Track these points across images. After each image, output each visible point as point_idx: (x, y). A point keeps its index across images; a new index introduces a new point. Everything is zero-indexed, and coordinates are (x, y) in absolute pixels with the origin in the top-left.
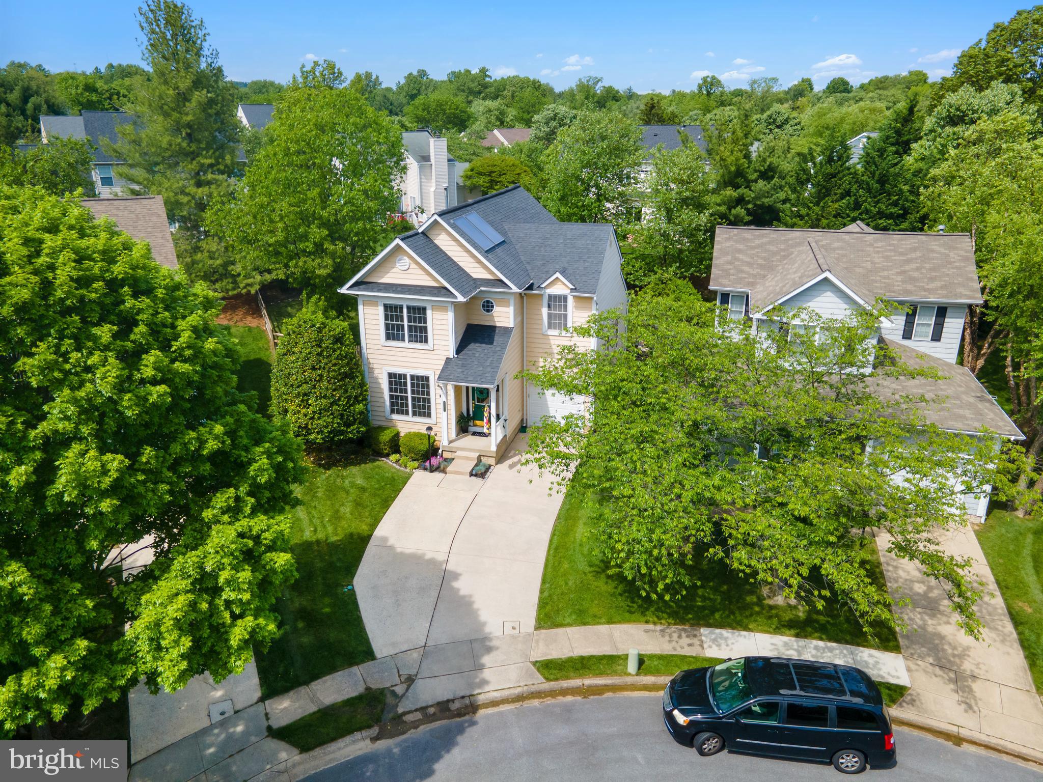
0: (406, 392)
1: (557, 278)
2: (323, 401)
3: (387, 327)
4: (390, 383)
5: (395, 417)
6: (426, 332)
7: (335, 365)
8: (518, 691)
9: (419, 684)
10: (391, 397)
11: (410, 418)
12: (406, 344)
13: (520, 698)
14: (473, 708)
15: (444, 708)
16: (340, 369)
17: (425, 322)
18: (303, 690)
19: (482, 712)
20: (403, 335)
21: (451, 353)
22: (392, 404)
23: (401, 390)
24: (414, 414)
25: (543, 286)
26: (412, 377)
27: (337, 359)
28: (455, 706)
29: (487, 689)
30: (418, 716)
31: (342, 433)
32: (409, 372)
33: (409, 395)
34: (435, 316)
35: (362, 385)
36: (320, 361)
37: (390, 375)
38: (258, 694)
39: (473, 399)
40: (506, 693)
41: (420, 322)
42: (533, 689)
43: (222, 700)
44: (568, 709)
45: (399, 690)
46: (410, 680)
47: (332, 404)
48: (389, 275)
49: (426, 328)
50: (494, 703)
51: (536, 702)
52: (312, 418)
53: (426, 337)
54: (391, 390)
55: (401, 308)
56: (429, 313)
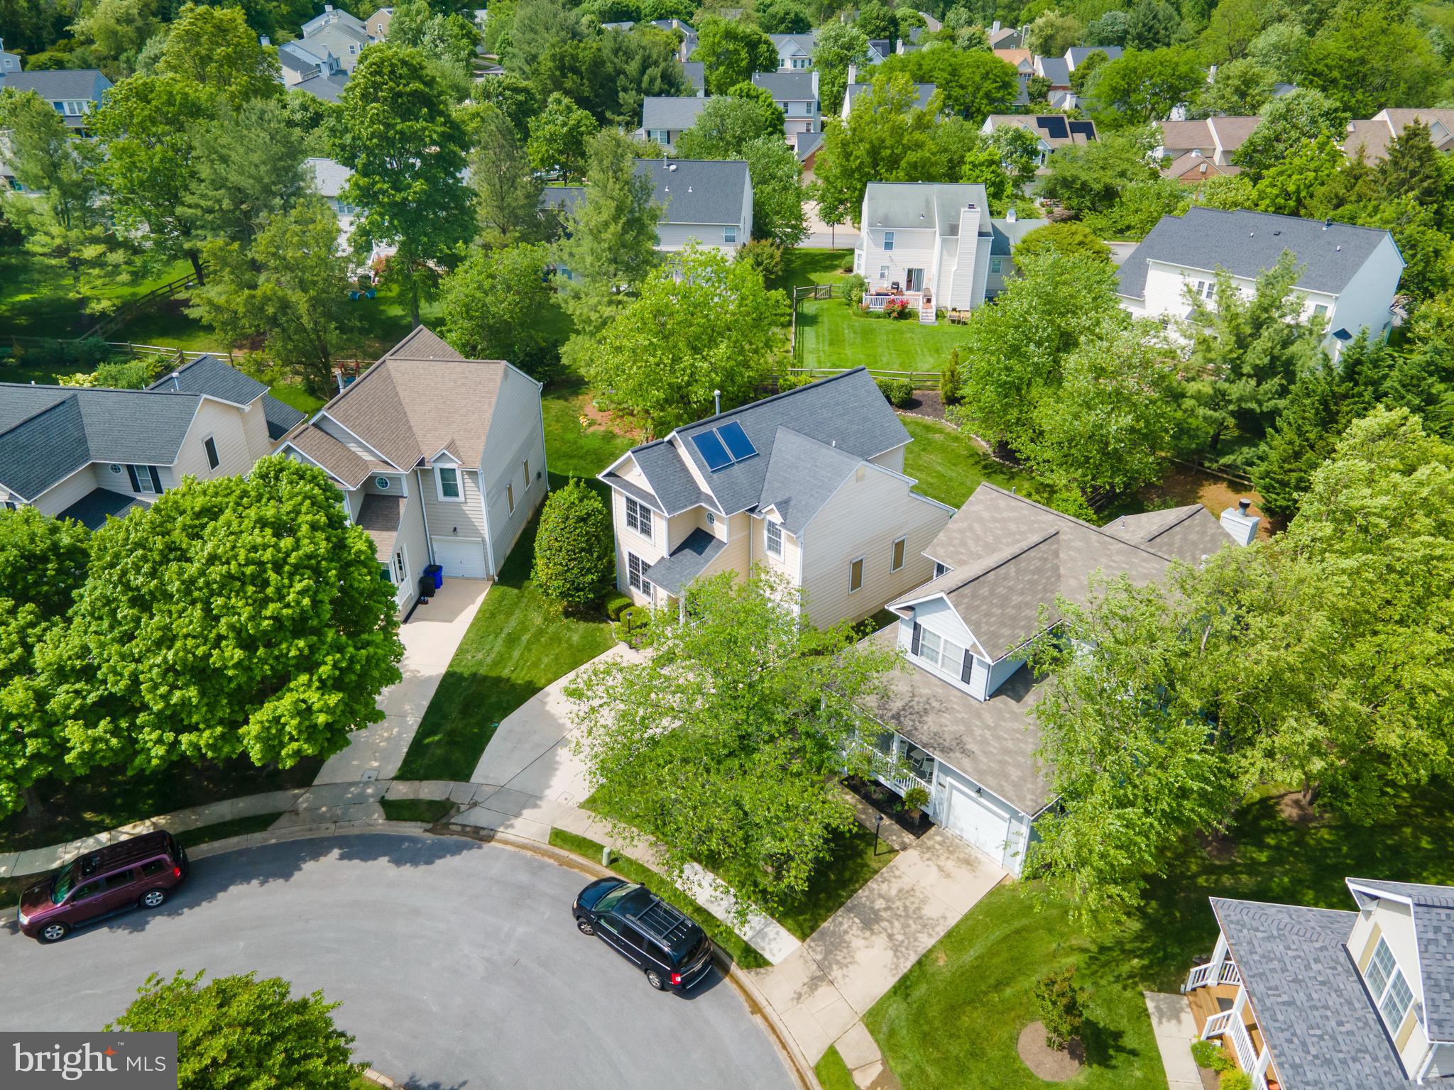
0: (639, 571)
8: (525, 841)
9: (477, 809)
10: (631, 572)
12: (639, 533)
13: (524, 847)
14: (489, 839)
15: (477, 829)
18: (416, 783)
19: (493, 844)
20: (637, 526)
21: (666, 554)
23: (636, 568)
24: (644, 592)
28: (483, 833)
29: (509, 831)
30: (459, 828)
33: (641, 575)
38: (393, 775)
40: (519, 839)
42: (536, 844)
43: (375, 769)
44: (543, 866)
45: (463, 808)
46: (475, 804)
50: (506, 842)
51: (529, 854)
55: (636, 504)
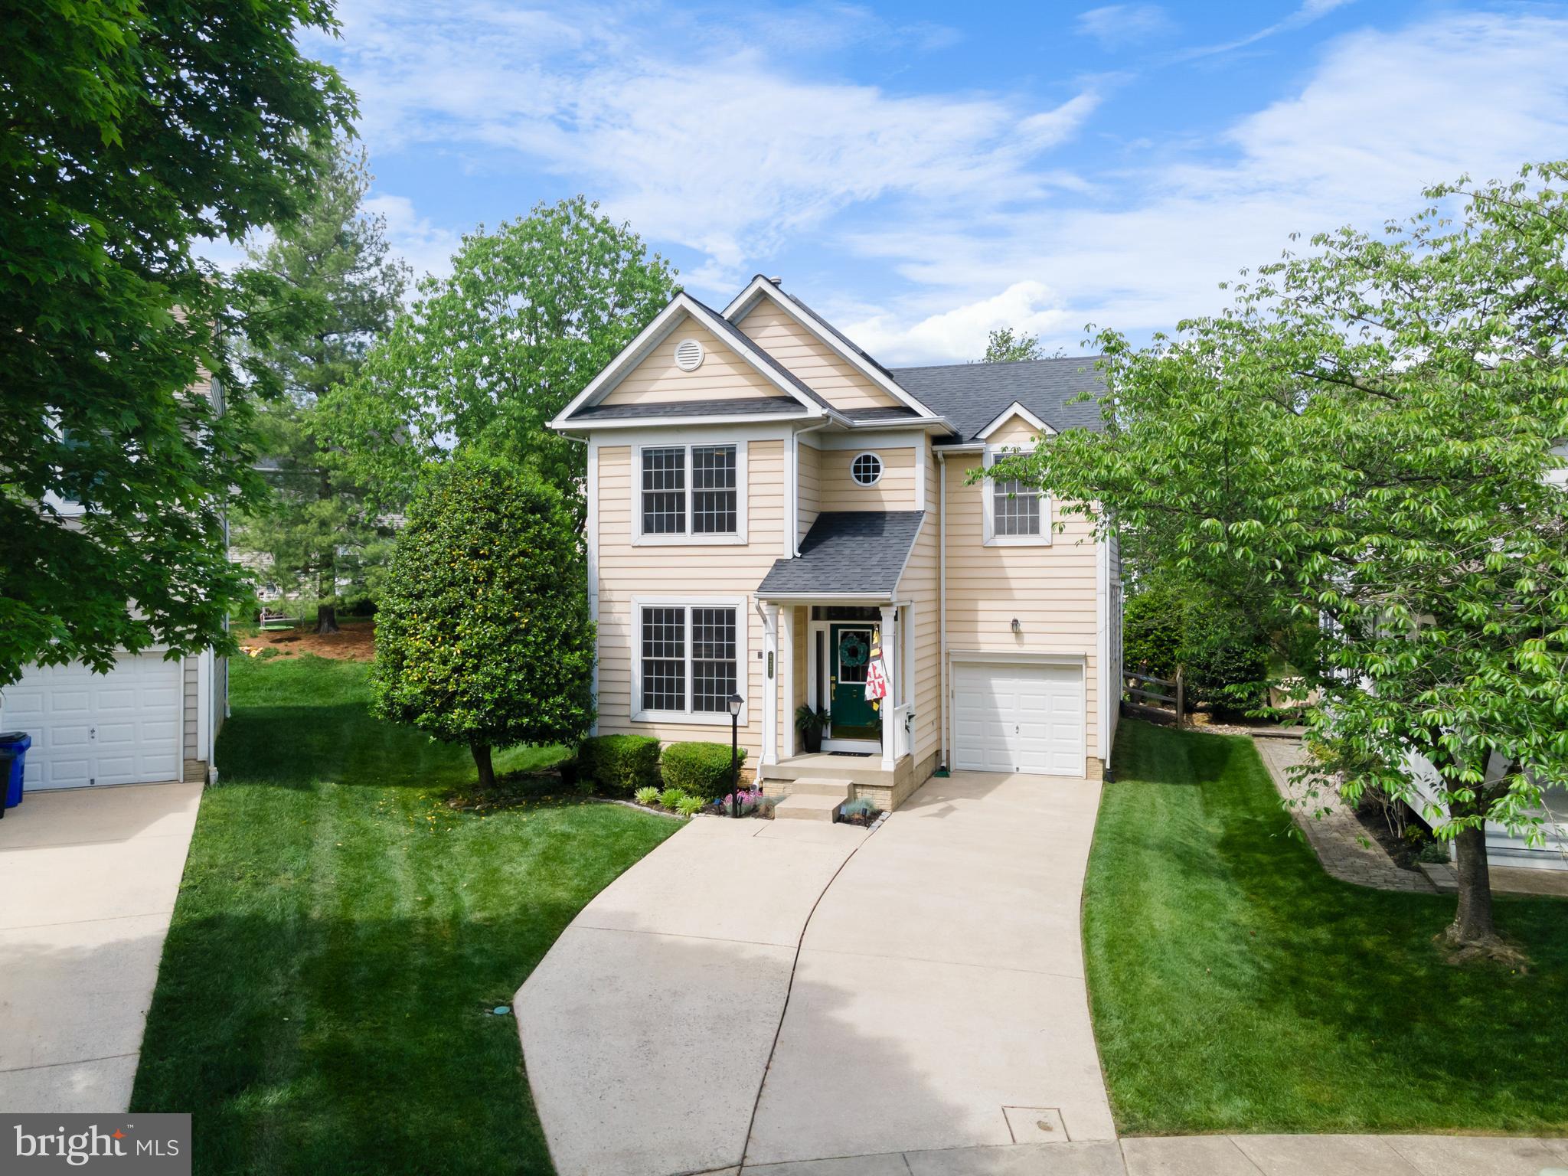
0: (680, 652)
1: (1016, 415)
2: (491, 629)
3: (648, 501)
4: (647, 633)
5: (653, 715)
6: (733, 505)
7: (523, 553)
10: (647, 667)
11: (687, 715)
12: (688, 536)
16: (535, 566)
17: (732, 481)
20: (682, 518)
21: (788, 547)
22: (647, 684)
23: (669, 647)
24: (697, 706)
25: (984, 435)
26: (697, 614)
27: (532, 541)
31: (528, 709)
32: (688, 602)
33: (688, 658)
34: (754, 466)
35: (582, 614)
36: (492, 542)
37: (647, 613)
39: (834, 672)
41: (720, 484)
47: (508, 640)
48: (659, 385)
49: (732, 496)
52: (458, 670)
53: (732, 519)
54: (647, 650)
55: (680, 454)
56: (741, 459)
